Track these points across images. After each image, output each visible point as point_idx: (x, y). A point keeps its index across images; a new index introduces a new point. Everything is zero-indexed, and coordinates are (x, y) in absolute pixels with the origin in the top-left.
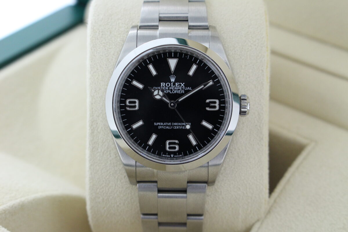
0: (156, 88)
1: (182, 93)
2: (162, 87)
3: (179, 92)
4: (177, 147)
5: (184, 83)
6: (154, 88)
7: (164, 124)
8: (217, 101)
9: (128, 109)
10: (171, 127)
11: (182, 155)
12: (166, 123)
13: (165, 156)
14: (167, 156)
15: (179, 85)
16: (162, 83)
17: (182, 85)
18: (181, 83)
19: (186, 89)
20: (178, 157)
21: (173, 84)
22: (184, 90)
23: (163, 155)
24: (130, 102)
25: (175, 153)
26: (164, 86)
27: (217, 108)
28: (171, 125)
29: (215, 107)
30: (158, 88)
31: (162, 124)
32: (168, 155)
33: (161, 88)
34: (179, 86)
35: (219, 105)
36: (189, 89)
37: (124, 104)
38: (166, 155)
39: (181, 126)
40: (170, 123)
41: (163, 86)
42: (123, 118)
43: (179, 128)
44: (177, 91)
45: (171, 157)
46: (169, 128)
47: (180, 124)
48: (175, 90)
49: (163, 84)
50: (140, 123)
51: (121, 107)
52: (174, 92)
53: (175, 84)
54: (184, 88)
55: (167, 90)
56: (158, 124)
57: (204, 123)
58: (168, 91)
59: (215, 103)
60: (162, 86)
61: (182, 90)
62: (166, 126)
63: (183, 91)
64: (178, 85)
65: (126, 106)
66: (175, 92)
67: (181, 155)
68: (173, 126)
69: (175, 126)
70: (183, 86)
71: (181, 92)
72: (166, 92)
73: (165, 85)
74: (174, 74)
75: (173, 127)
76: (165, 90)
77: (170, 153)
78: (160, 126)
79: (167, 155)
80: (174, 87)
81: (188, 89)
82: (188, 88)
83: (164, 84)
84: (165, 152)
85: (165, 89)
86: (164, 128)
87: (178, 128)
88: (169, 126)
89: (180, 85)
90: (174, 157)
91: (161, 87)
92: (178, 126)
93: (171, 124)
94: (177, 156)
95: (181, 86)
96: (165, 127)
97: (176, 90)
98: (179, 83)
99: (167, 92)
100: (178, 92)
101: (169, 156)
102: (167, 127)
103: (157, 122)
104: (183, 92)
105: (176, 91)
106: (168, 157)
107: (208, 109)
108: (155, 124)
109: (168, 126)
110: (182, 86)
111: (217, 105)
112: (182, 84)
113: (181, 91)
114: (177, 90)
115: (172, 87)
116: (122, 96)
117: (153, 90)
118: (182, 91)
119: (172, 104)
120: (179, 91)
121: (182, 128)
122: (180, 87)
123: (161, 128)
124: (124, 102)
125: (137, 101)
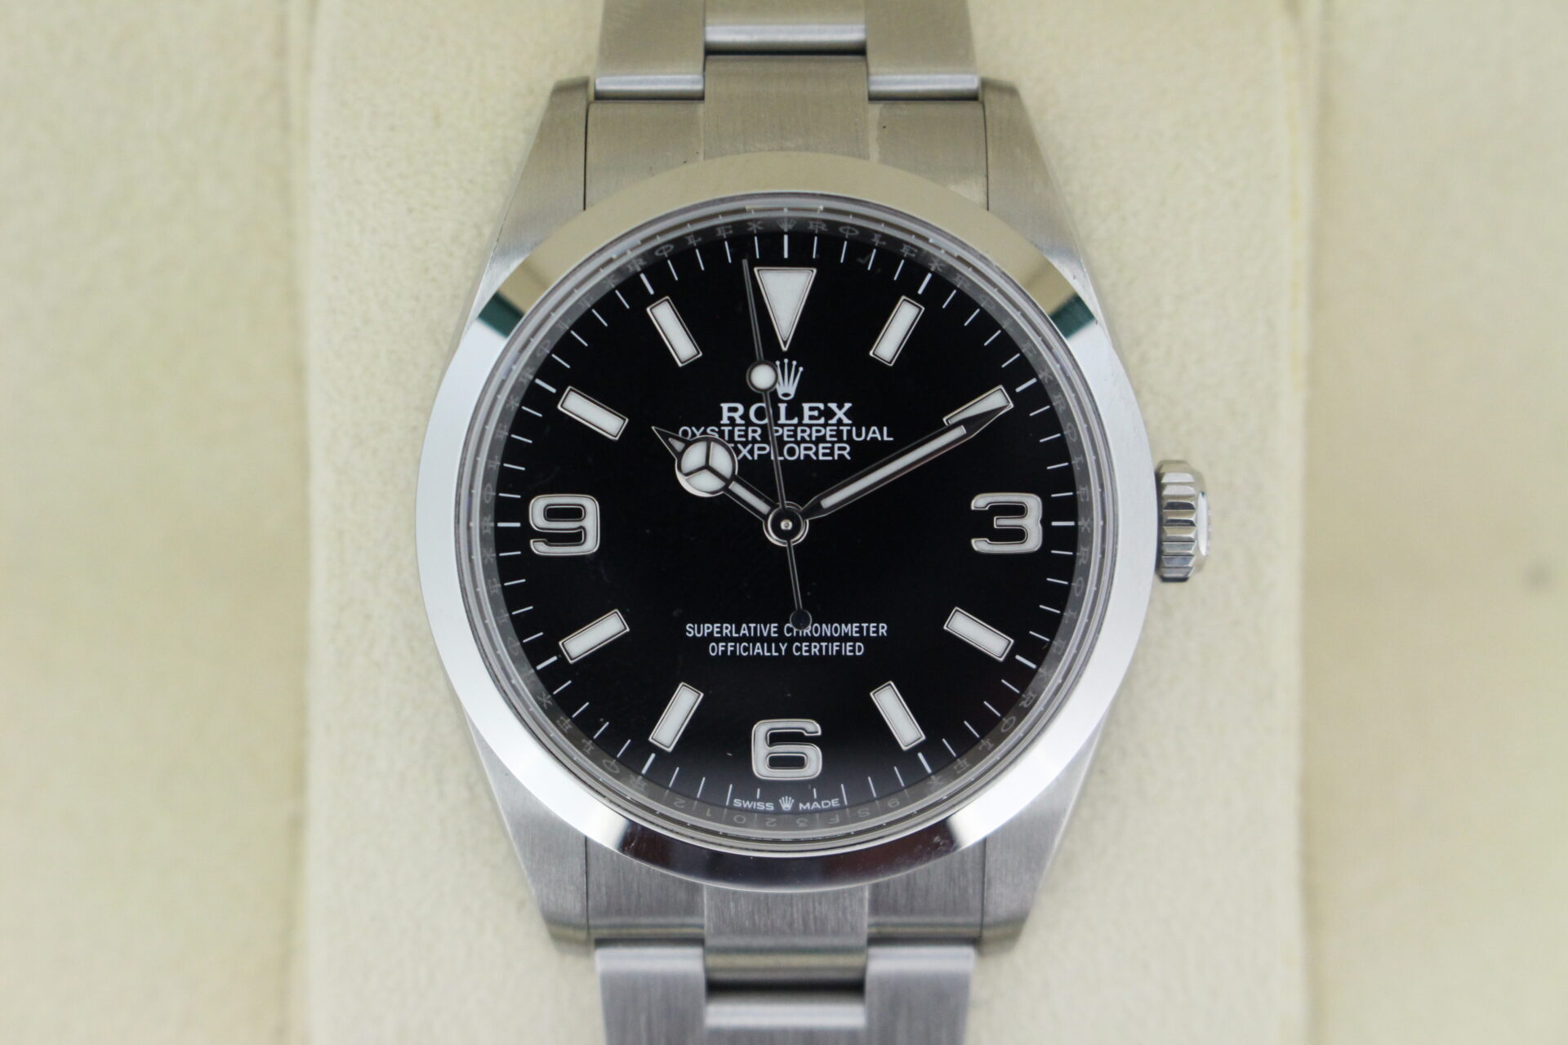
0: (694, 435)
1: (841, 456)
2: (726, 429)
3: (821, 451)
4: (814, 756)
5: (847, 406)
6: (685, 433)
7: (738, 631)
8: (1033, 503)
9: (539, 548)
10: (778, 649)
11: (841, 801)
12: (752, 625)
13: (747, 804)
14: (760, 806)
15: (821, 414)
16: (725, 406)
17: (840, 414)
18: (833, 406)
19: (859, 435)
20: (817, 811)
21: (787, 408)
22: (850, 441)
23: (737, 803)
24: (552, 513)
25: (800, 789)
26: (739, 421)
27: (1033, 542)
28: (781, 638)
29: (1018, 535)
30: (704, 432)
31: (728, 629)
32: (763, 799)
33: (721, 434)
34: (822, 421)
35: (1045, 522)
36: (878, 435)
37: (518, 525)
38: (753, 798)
39: (831, 639)
40: (773, 627)
41: (732, 419)
42: (512, 598)
43: (820, 650)
44: (810, 449)
45: (779, 811)
46: (769, 650)
47: (827, 630)
48: (798, 443)
49: (734, 410)
50: (609, 627)
51: (502, 540)
52: (791, 452)
53: (802, 409)
54: (849, 432)
55: (754, 441)
56: (707, 628)
57: (963, 626)
58: (760, 449)
59: (1019, 510)
60: (725, 421)
61: (840, 440)
62: (753, 640)
63: (844, 449)
64: (816, 413)
65: (528, 532)
66: (801, 452)
67: (834, 803)
68: (791, 641)
69: (802, 639)
70: (846, 421)
71: (832, 454)
72: (751, 452)
73: (745, 416)
74: (790, 354)
75: (789, 649)
76: (745, 444)
77: (774, 790)
78: (718, 641)
79: (761, 800)
80: (796, 426)
81: (871, 435)
82: (874, 433)
83: (741, 408)
84: (748, 783)
85: (746, 436)
86: (740, 650)
87: (815, 651)
88: (769, 640)
89: (829, 414)
90: (795, 812)
91: (719, 426)
92: (820, 639)
93: (780, 630)
94: (816, 805)
95: (834, 421)
96: (746, 649)
97: (803, 440)
98: (821, 406)
99: (756, 453)
100: (816, 454)
101: (770, 807)
102: (758, 649)
103: (699, 621)
104: (845, 453)
105: (806, 449)
106: (765, 813)
107: (981, 545)
108: (691, 630)
109: (762, 640)
110: (840, 423)
111: (1032, 524)
112: (840, 407)
113: (832, 449)
114: (811, 442)
115: (782, 426)
116: (505, 480)
117: (679, 446)
118: (840, 449)
119: (786, 525)
120: (821, 445)
121: (839, 652)
122: (825, 425)
123: (724, 652)
124: (520, 511)
125: (591, 507)
